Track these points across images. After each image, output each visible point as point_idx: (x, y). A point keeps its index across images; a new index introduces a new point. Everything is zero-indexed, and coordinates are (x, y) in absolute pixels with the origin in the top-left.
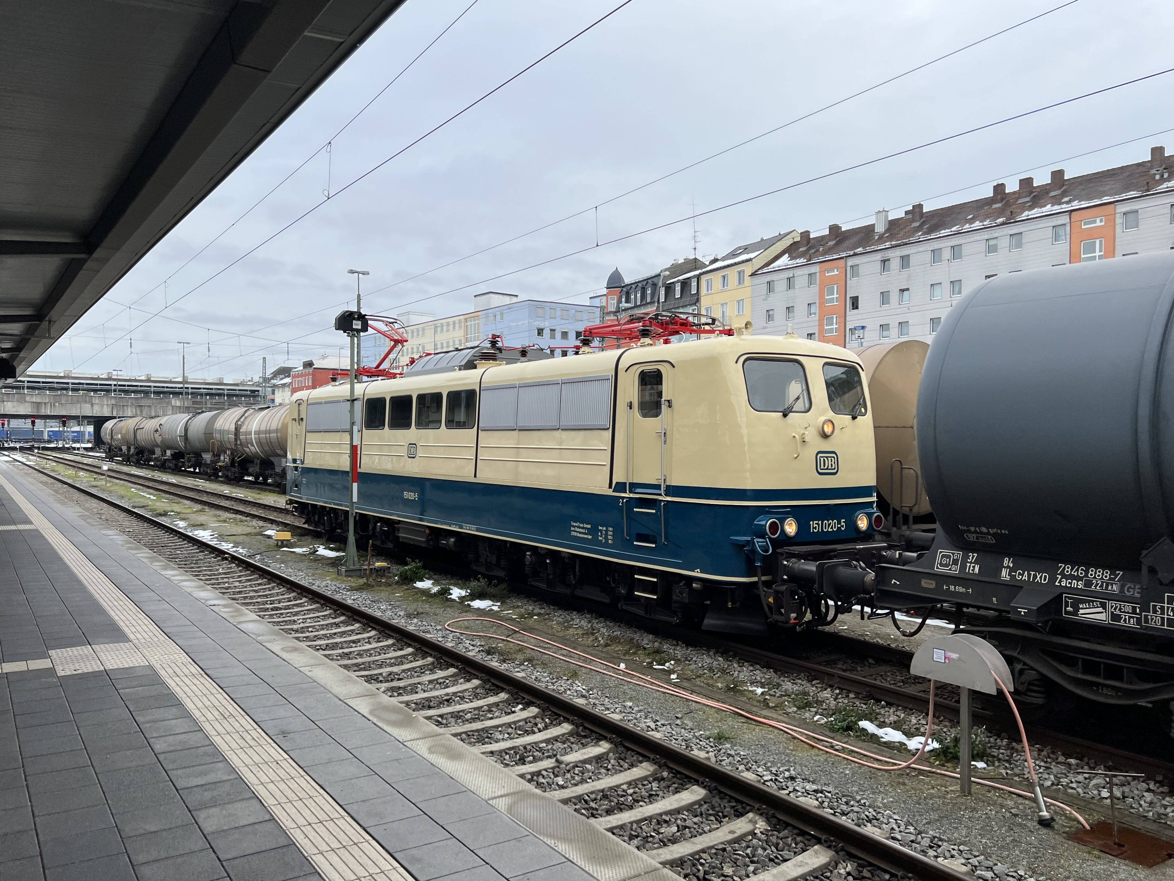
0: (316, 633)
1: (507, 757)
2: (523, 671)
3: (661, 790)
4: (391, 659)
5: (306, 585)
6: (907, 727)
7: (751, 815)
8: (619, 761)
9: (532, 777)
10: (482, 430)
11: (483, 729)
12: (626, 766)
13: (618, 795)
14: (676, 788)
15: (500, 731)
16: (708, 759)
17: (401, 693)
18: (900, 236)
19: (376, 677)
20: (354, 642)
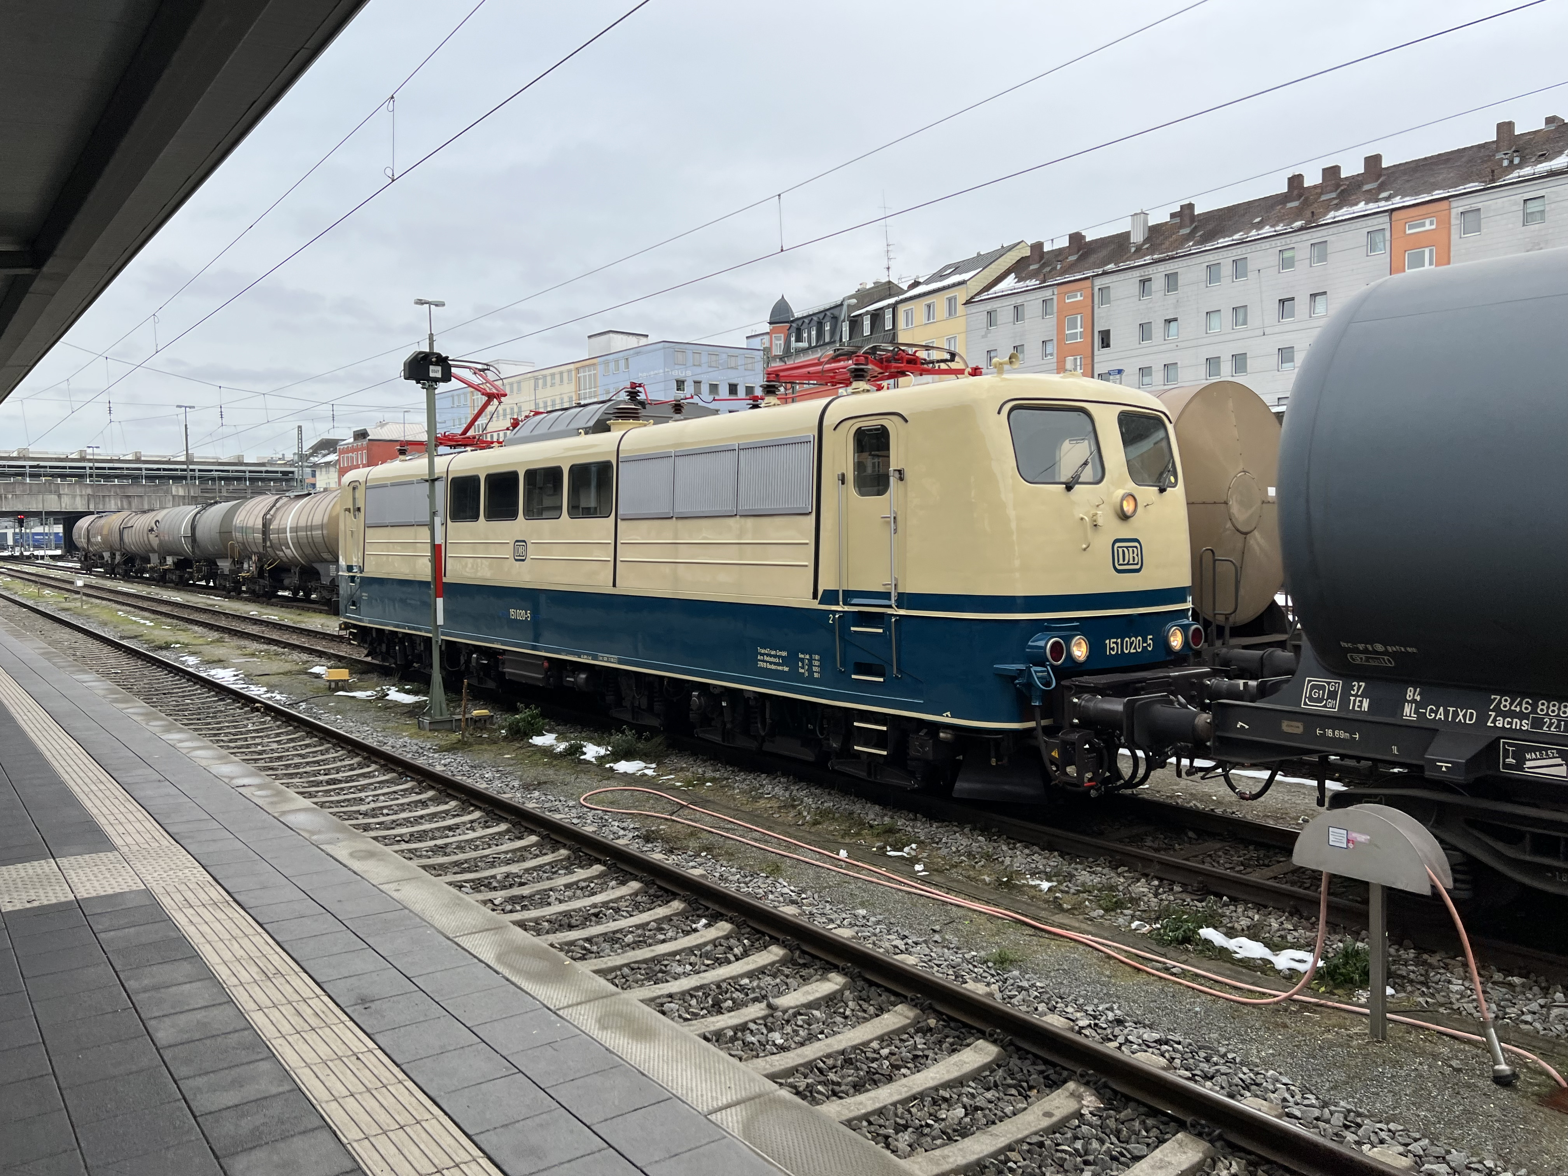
0: (394, 817)
1: (694, 1002)
2: (700, 865)
3: (929, 1049)
4: (506, 852)
5: (375, 745)
6: (1267, 935)
7: (1071, 1085)
8: (861, 1002)
9: (735, 1034)
10: (623, 520)
11: (653, 959)
12: (871, 1010)
13: (867, 1058)
14: (952, 1044)
15: (679, 961)
16: (991, 995)
17: (526, 905)
18: (1163, 246)
19: (486, 881)
20: (450, 828)
